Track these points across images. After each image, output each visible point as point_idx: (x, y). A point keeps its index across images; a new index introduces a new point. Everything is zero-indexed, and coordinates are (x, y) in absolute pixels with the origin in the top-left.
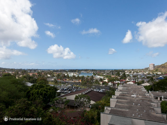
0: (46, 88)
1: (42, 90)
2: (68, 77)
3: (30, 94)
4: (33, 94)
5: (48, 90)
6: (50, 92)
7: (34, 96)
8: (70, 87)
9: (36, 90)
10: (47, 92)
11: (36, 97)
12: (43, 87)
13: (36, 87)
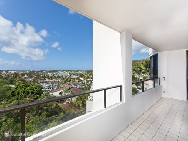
0: (32, 87)
1: (28, 89)
2: (48, 77)
3: (15, 93)
4: (18, 94)
5: (35, 89)
6: (37, 90)
7: (20, 96)
8: (50, 86)
9: (21, 89)
10: (33, 90)
11: (22, 96)
12: (29, 86)
13: (21, 87)
